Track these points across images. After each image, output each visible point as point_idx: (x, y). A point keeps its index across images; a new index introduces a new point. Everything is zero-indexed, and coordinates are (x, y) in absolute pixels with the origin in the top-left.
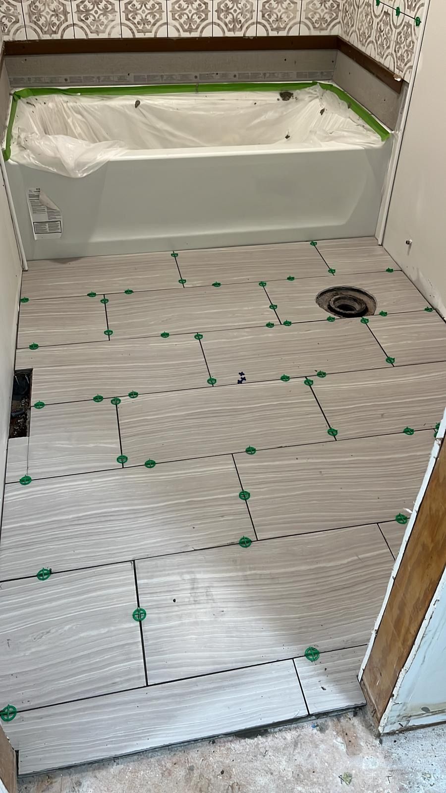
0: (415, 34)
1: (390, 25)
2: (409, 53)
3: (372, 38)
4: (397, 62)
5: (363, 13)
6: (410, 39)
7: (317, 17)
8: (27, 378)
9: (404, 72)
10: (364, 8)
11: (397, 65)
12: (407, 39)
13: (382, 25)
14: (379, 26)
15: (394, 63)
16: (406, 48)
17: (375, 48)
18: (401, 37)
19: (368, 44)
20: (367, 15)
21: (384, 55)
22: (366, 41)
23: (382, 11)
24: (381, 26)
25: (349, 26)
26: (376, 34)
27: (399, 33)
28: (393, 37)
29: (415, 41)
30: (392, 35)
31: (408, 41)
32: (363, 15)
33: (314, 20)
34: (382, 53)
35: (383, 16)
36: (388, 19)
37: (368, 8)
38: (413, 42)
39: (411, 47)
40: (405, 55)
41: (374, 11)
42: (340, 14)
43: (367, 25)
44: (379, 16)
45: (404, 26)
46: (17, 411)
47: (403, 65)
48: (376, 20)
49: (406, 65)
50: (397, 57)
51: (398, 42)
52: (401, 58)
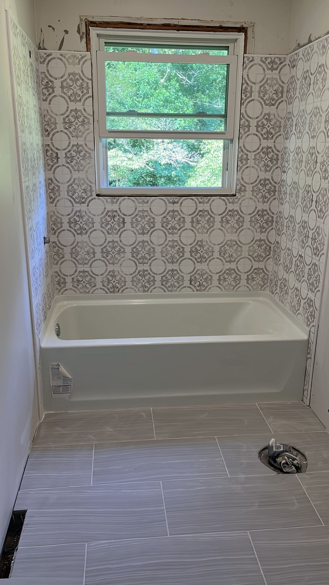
0: (320, 271)
1: (304, 263)
2: (317, 282)
3: (293, 269)
4: (310, 286)
5: (286, 254)
6: (317, 273)
7: (256, 254)
8: (22, 517)
9: (315, 293)
10: (286, 251)
11: (310, 288)
12: (315, 273)
13: (299, 262)
14: (296, 262)
15: (308, 286)
16: (315, 279)
17: (295, 276)
18: (311, 271)
19: (290, 273)
20: (288, 255)
21: (301, 281)
22: (289, 271)
23: (298, 254)
24: (297, 262)
25: (277, 260)
26: (295, 268)
27: (310, 269)
28: (306, 270)
29: (320, 275)
30: (305, 269)
31: (316, 275)
32: (286, 255)
33: (254, 256)
34: (300, 279)
35: (299, 257)
36: (302, 259)
37: (289, 251)
38: (319, 276)
39: (318, 278)
40: (315, 282)
41: (292, 254)
42: (272, 252)
43: (289, 261)
44: (296, 257)
45: (312, 265)
46: (9, 548)
47: (314, 289)
48: (294, 259)
49: (316, 289)
50: (309, 283)
51: (309, 274)
52: (312, 284)
